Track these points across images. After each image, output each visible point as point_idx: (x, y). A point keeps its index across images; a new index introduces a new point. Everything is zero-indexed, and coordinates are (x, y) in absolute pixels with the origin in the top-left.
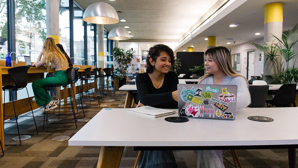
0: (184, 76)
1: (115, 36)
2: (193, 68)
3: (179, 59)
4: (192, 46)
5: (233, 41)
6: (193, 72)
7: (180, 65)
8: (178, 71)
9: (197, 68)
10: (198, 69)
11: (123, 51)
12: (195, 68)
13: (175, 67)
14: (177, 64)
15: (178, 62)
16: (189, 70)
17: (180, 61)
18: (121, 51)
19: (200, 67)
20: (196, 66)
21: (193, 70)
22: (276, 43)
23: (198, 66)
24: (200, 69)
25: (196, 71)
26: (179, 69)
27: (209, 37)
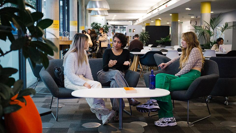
0: (152, 46)
1: (97, 14)
2: (160, 39)
3: (148, 32)
4: (160, 19)
5: (196, 16)
6: (160, 43)
7: (149, 37)
8: (147, 42)
9: (163, 39)
10: (164, 41)
11: (100, 25)
12: (161, 39)
13: (145, 39)
14: (146, 36)
15: (147, 35)
16: (156, 41)
17: (148, 34)
18: (99, 25)
19: (165, 39)
20: (162, 38)
21: (159, 41)
22: (206, 26)
23: (164, 38)
24: (166, 40)
25: (162, 42)
26: (147, 41)
27: (172, 14)
